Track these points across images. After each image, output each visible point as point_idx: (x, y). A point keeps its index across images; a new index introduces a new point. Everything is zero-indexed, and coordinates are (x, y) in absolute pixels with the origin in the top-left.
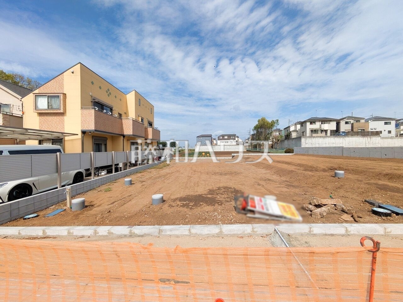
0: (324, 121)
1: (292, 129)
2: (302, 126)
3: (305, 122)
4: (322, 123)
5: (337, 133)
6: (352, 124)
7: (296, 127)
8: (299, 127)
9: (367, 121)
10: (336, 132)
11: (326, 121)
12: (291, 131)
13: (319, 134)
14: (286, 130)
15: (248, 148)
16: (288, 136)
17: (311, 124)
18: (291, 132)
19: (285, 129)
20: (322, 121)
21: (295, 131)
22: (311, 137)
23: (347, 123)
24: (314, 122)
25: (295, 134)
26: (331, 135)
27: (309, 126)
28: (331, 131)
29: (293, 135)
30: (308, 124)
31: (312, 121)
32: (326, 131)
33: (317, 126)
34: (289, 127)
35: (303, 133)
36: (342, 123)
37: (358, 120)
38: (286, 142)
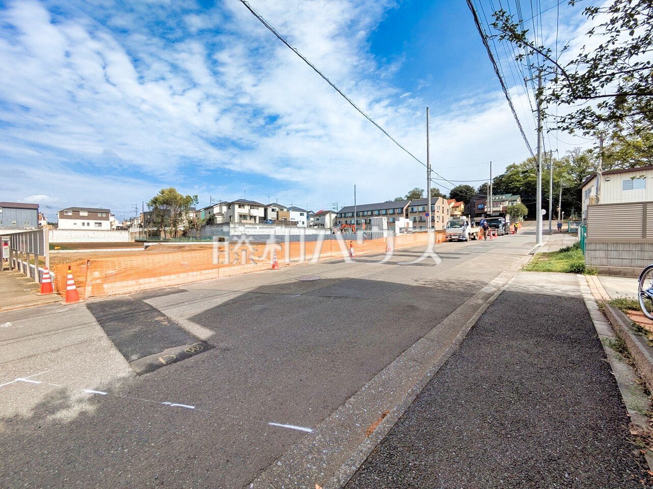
0: (254, 205)
1: (216, 210)
2: (229, 208)
3: (233, 203)
4: (251, 208)
5: (265, 221)
6: (278, 212)
7: (221, 209)
8: (225, 209)
9: (289, 210)
12: (214, 213)
13: (248, 221)
14: (207, 211)
15: (138, 235)
16: (211, 221)
17: (239, 207)
18: (214, 215)
19: (206, 209)
20: (251, 205)
21: (220, 214)
22: (240, 223)
23: (273, 210)
24: (243, 206)
25: (221, 219)
26: (260, 222)
27: (238, 210)
28: (260, 218)
29: (218, 219)
30: (236, 207)
31: (241, 204)
32: (255, 217)
33: (246, 210)
34: (212, 207)
35: (230, 218)
36: (269, 210)
37: (282, 208)
38: (208, 228)
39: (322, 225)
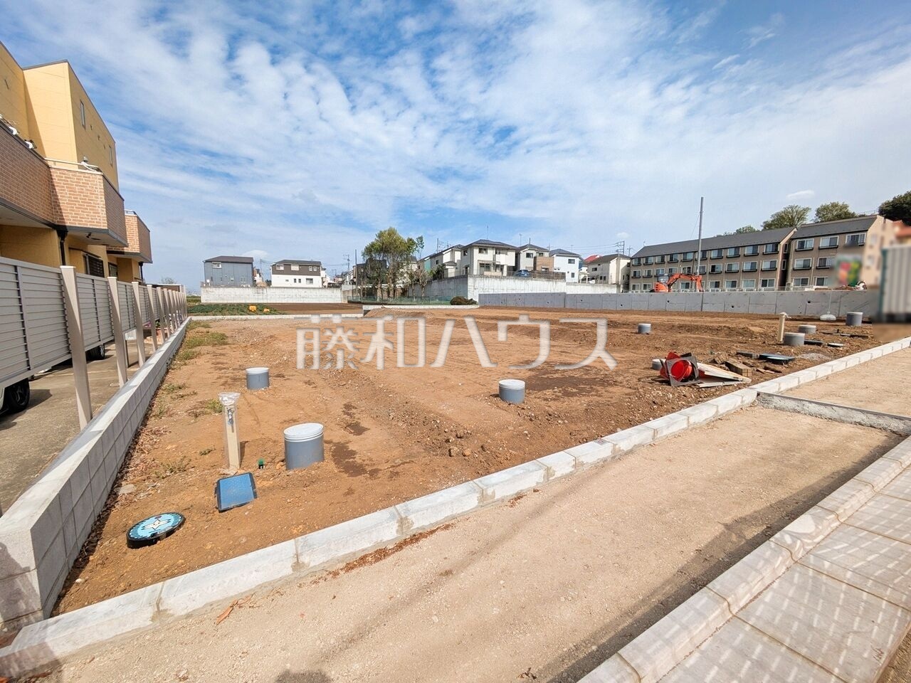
0: (501, 248)
1: (446, 258)
2: (465, 255)
3: (471, 247)
4: (496, 253)
5: (516, 273)
6: (535, 258)
7: (453, 256)
8: (458, 255)
9: (552, 254)
10: (515, 271)
11: (503, 249)
12: (444, 262)
13: (492, 272)
14: (434, 260)
15: (351, 295)
16: (439, 274)
17: (480, 252)
18: (444, 265)
19: (431, 257)
20: (497, 249)
21: (452, 263)
22: (481, 275)
23: (528, 255)
24: (485, 250)
25: (454, 270)
26: (509, 274)
27: (478, 257)
28: (509, 268)
29: (449, 271)
30: (476, 251)
31: (483, 249)
32: (501, 267)
33: (488, 256)
34: (441, 254)
35: (467, 268)
36: (523, 255)
37: (541, 251)
38: (435, 284)
39: (603, 279)
